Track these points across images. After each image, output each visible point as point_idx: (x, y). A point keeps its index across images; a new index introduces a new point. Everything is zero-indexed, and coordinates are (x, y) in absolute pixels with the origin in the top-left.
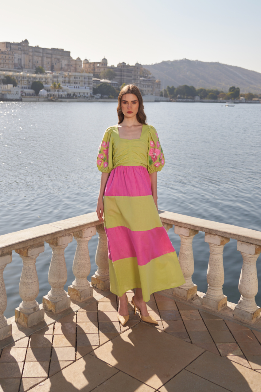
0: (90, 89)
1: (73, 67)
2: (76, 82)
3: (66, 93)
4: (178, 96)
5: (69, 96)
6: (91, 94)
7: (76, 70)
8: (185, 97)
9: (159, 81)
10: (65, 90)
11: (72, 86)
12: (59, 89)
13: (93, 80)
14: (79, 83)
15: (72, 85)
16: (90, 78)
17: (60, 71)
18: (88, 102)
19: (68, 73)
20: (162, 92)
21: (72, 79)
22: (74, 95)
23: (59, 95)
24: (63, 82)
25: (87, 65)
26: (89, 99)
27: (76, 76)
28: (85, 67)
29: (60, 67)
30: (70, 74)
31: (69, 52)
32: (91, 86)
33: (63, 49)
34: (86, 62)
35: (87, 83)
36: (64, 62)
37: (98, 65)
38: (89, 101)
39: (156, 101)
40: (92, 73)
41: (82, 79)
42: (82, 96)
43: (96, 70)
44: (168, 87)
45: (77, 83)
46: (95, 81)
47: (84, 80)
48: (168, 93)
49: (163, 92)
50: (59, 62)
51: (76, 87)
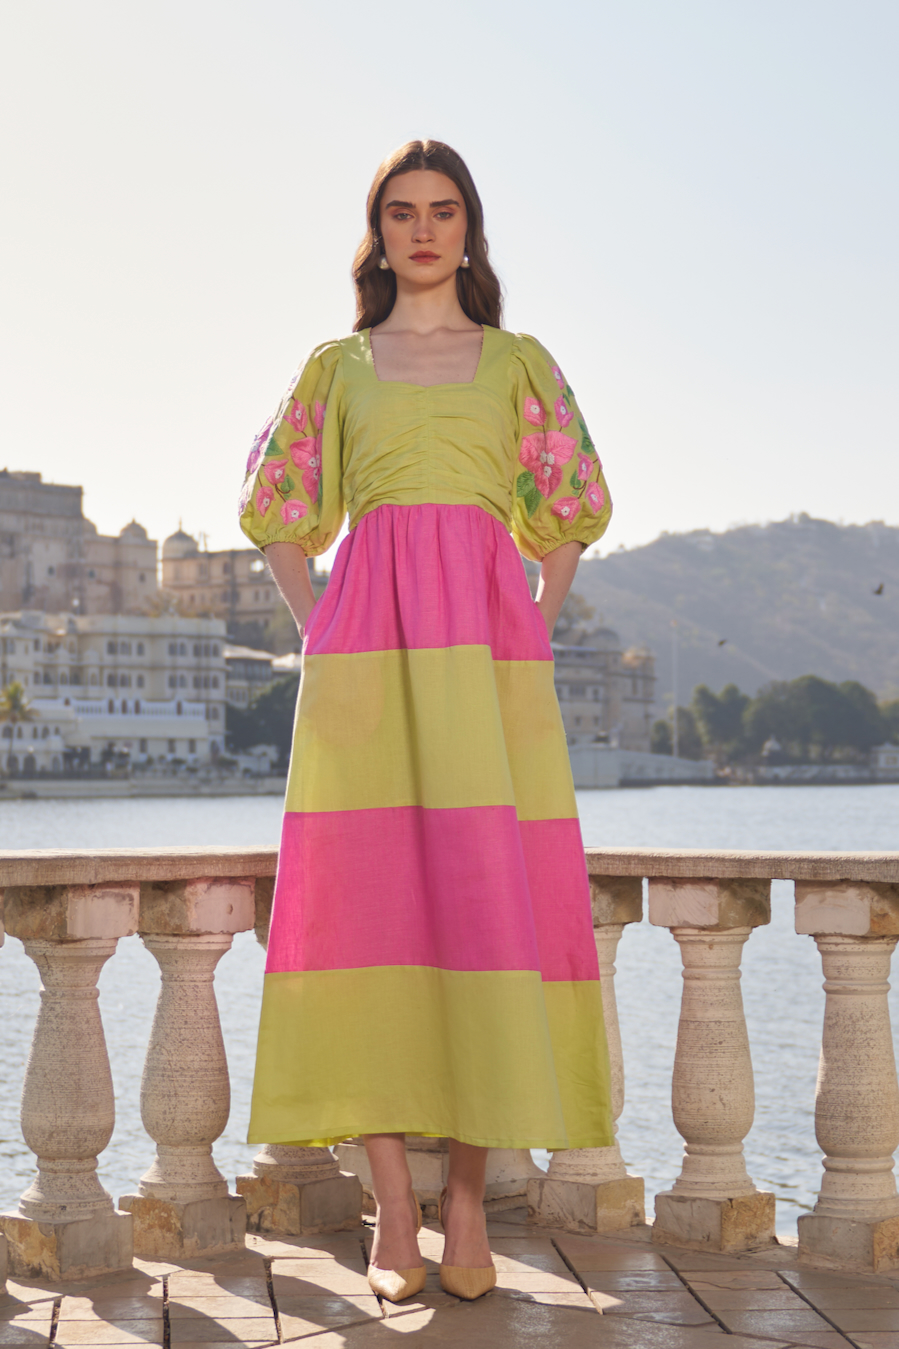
0: (210, 715)
1: (100, 582)
2: (121, 672)
3: (56, 744)
4: (770, 745)
5: (76, 762)
6: (214, 747)
7: (116, 602)
8: (814, 751)
9: (643, 654)
10: (52, 728)
11: (98, 699)
12: (14, 720)
13: (229, 661)
14: (141, 682)
15: (93, 691)
16: (205, 648)
17: (16, 609)
18: (195, 794)
19: (71, 622)
20: (662, 727)
21: (95, 656)
22: (108, 754)
23: (12, 760)
24: (36, 675)
25: (190, 571)
26: (206, 781)
27: (120, 640)
28: (177, 584)
29: (22, 582)
30: (83, 624)
31: (76, 493)
32: (217, 694)
33: (36, 477)
34: (182, 546)
35: (189, 677)
36: (45, 555)
37: (258, 566)
38: (205, 790)
39: (627, 783)
40: (218, 615)
41: (158, 653)
42: (162, 758)
43: (247, 597)
44: (704, 695)
45: (125, 682)
46: (241, 669)
47: (167, 660)
48: (701, 727)
49: (673, 725)
50: (12, 555)
51: (118, 704)
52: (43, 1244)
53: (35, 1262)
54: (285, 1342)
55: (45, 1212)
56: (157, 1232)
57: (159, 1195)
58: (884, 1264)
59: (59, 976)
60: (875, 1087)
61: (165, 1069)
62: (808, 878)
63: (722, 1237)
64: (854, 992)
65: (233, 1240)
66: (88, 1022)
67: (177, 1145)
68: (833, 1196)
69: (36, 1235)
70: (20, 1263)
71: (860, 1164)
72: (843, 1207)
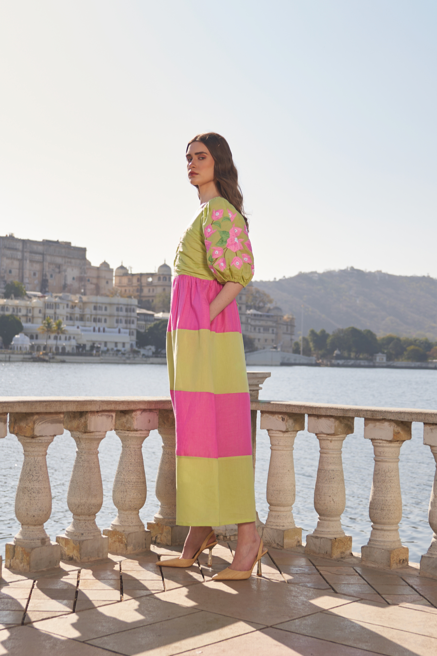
0: (131, 334)
1: (91, 283)
2: (98, 317)
3: (73, 343)
4: (336, 352)
5: (81, 349)
6: (132, 345)
7: (97, 291)
8: (353, 355)
9: (291, 317)
10: (72, 337)
11: (90, 327)
12: (58, 333)
13: (138, 314)
14: (105, 321)
15: (88, 323)
16: (130, 309)
17: (60, 293)
18: (125, 363)
19: (80, 298)
20: (297, 344)
21: (89, 311)
22: (92, 347)
23: (57, 348)
24: (67, 317)
25: (125, 280)
26: (128, 358)
27: (98, 305)
28: (120, 285)
29: (63, 283)
30: (85, 298)
31: (84, 250)
32: (134, 326)
33: (70, 243)
34: (122, 271)
35: (123, 319)
36: (71, 273)
37: (150, 279)
38: (128, 361)
39: (283, 364)
40: (135, 297)
41: (112, 310)
42: (112, 349)
43: (145, 290)
44: (313, 333)
45: (100, 321)
46: (143, 317)
47: (116, 313)
48: (311, 345)
49: (301, 343)
50: (59, 272)
51: (97, 329)
52: (74, 548)
53: (71, 555)
54: (167, 591)
55: (75, 536)
56: (117, 544)
57: (118, 529)
58: (394, 566)
59: (84, 445)
60: (393, 498)
61: (122, 481)
62: (370, 417)
63: (332, 553)
64: (386, 461)
65: (146, 547)
66: (94, 463)
67: (126, 510)
68: (375, 539)
69: (72, 544)
70: (65, 555)
71: (386, 527)
72: (379, 544)
